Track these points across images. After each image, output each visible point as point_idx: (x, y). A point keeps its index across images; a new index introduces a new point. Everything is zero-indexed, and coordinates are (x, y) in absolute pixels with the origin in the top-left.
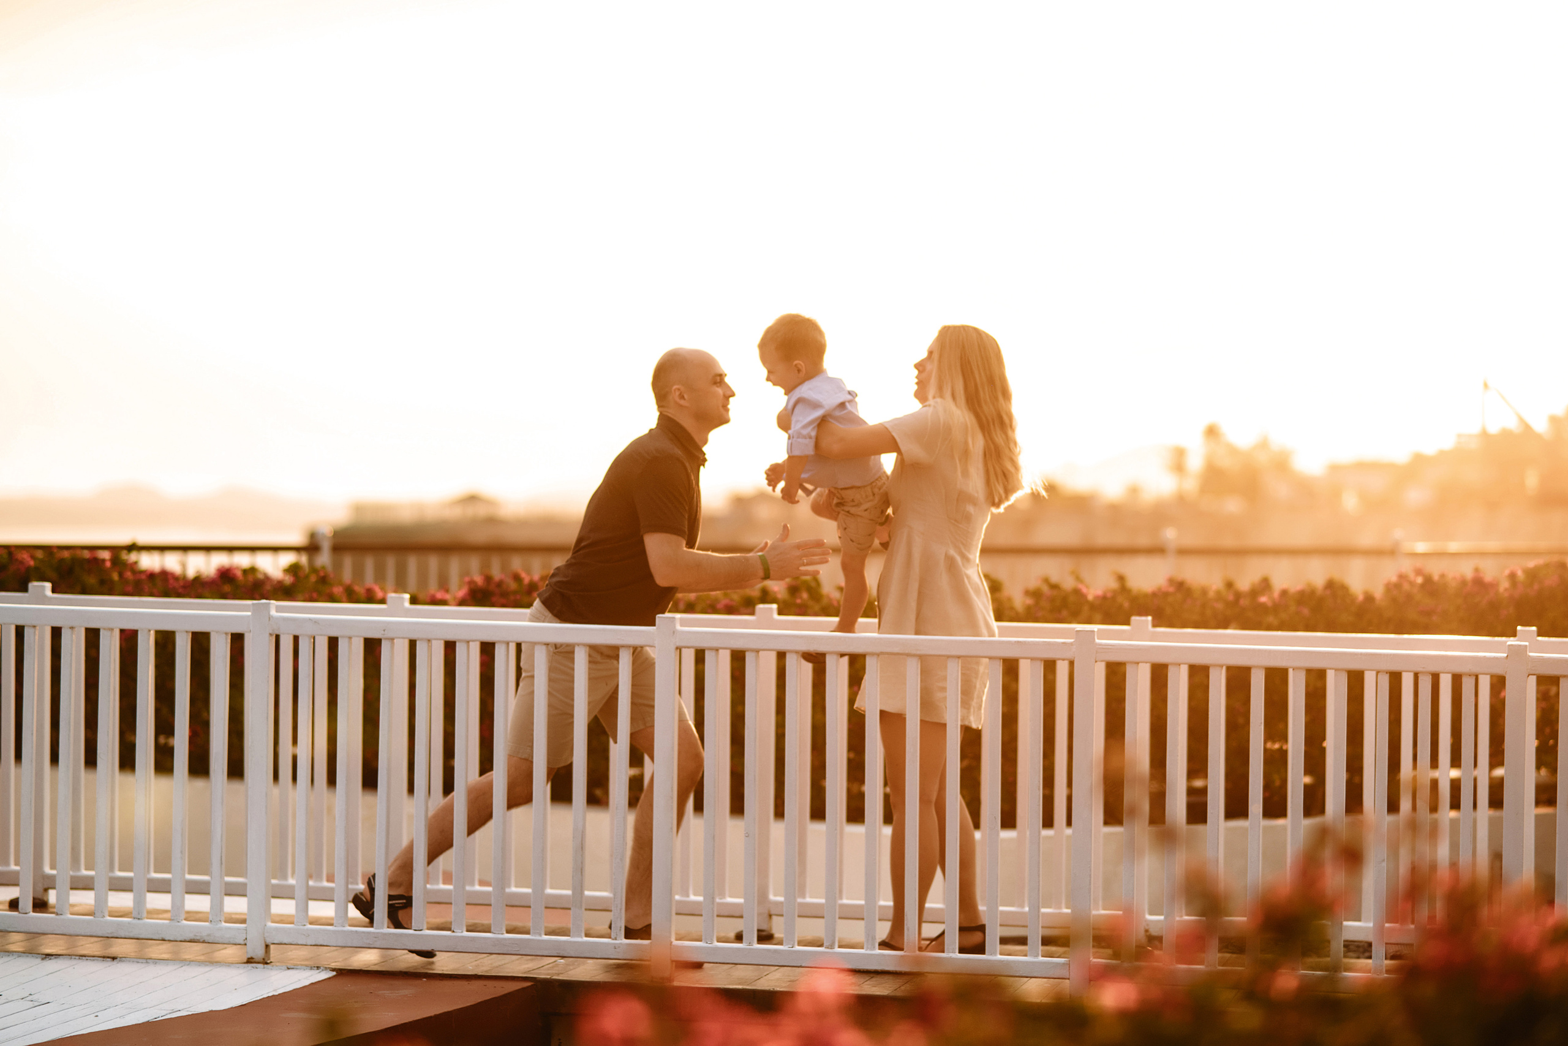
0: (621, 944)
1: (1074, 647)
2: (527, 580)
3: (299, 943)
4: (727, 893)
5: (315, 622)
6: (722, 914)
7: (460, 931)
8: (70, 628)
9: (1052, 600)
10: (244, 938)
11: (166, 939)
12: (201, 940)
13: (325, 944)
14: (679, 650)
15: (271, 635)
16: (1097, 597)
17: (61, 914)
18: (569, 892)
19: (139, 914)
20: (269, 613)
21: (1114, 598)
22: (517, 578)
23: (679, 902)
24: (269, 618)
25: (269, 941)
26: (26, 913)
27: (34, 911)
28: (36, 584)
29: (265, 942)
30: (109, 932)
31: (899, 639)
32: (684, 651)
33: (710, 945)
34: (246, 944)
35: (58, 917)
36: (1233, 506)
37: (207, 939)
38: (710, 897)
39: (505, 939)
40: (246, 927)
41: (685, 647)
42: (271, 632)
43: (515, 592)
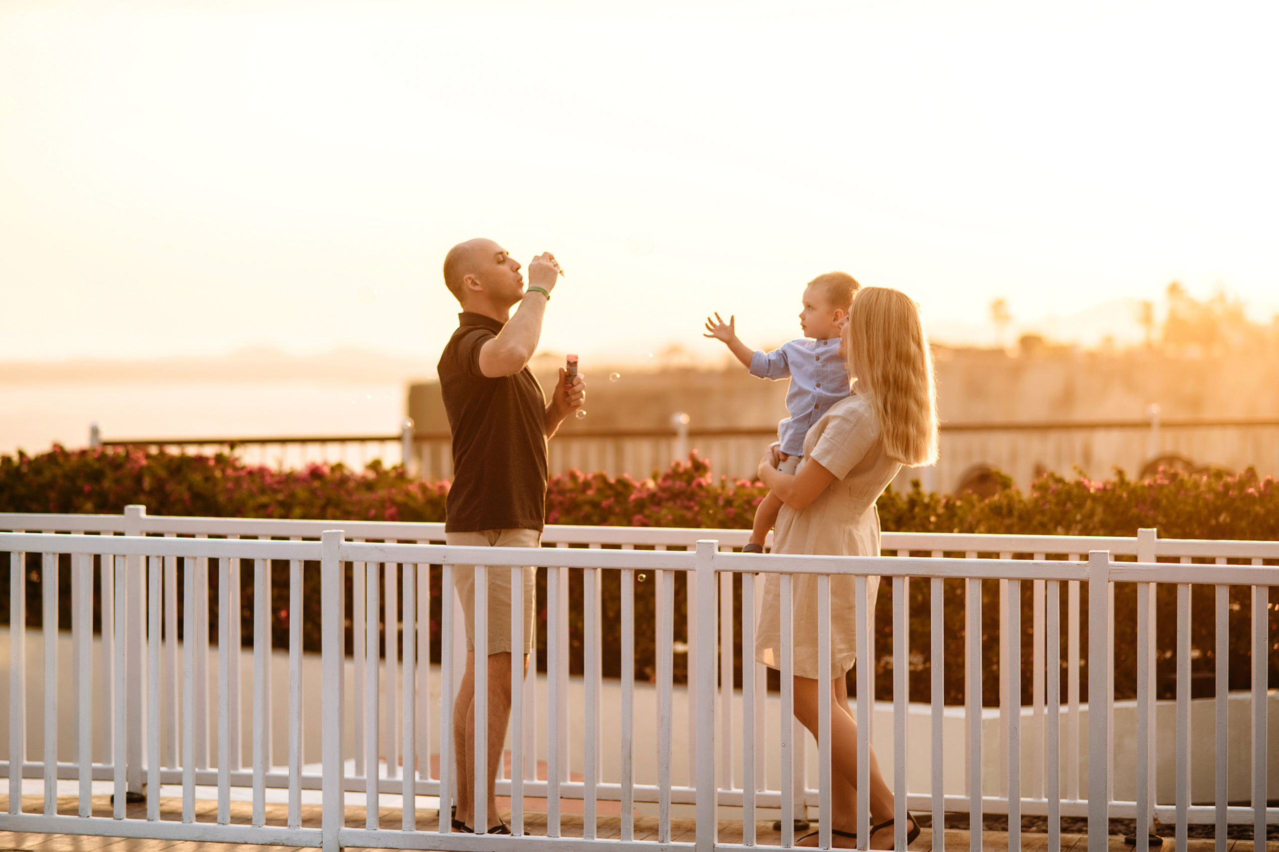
0: (667, 846)
1: (1089, 568)
2: (581, 477)
3: (371, 846)
4: (766, 785)
5: (381, 550)
6: (761, 806)
7: (519, 835)
8: (157, 557)
9: (1057, 494)
10: (320, 842)
11: (249, 843)
12: (281, 844)
13: (394, 847)
14: (717, 573)
15: (340, 562)
16: (1098, 490)
17: (153, 820)
18: (619, 785)
19: (223, 819)
20: (339, 542)
21: (1113, 490)
22: (573, 476)
23: (720, 794)
24: (339, 546)
25: (343, 844)
26: (121, 819)
27: (128, 816)
28: (131, 506)
29: (339, 843)
30: (196, 836)
31: (924, 561)
32: (722, 574)
33: (751, 847)
34: (321, 847)
35: (149, 823)
36: (1194, 352)
37: (286, 843)
38: (749, 788)
39: (560, 842)
40: (322, 832)
41: (724, 571)
42: (340, 559)
43: (571, 491)
